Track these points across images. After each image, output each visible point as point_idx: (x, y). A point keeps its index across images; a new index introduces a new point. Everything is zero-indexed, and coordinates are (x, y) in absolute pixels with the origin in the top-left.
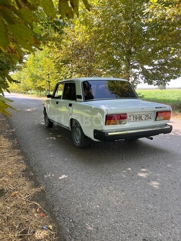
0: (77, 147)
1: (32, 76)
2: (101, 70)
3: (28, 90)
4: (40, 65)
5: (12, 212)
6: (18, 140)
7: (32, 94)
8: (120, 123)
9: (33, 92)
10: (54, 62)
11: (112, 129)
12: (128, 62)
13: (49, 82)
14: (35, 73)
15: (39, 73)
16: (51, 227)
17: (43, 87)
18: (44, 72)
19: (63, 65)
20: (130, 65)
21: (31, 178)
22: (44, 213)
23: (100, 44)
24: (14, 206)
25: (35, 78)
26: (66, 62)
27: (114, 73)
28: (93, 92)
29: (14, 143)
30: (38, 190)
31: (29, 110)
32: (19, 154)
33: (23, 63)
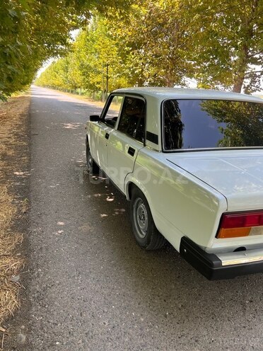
2: (193, 63)
3: (76, 88)
4: (96, 50)
7: (82, 94)
9: (83, 91)
10: (117, 45)
12: (244, 51)
13: (108, 78)
14: (86, 62)
15: (93, 61)
17: (98, 86)
18: (101, 61)
19: (131, 51)
20: (248, 57)
23: (197, 16)
25: (86, 70)
26: (135, 46)
27: (217, 70)
31: (69, 126)
33: (67, 44)
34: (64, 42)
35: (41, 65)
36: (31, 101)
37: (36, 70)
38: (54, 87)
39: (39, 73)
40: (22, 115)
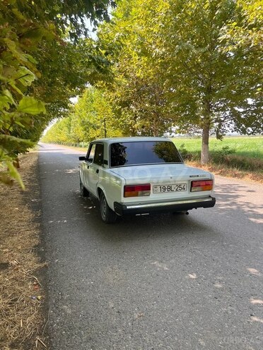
0: (103, 222)
1: (83, 123)
3: (79, 141)
4: (94, 108)
5: (10, 283)
6: (42, 212)
8: (142, 195)
9: (85, 144)
10: (111, 104)
11: (133, 202)
12: (206, 104)
13: (105, 131)
14: (87, 119)
15: (93, 119)
16: (39, 297)
18: (99, 117)
21: (39, 253)
22: (39, 285)
23: (167, 80)
24: (13, 279)
25: (87, 126)
28: (127, 155)
29: (36, 215)
30: (42, 265)
31: (71, 171)
32: (37, 228)
33: (68, 108)
34: (65, 106)
35: (48, 125)
36: (39, 156)
37: (43, 130)
38: (59, 143)
39: (45, 131)
40: (32, 167)
